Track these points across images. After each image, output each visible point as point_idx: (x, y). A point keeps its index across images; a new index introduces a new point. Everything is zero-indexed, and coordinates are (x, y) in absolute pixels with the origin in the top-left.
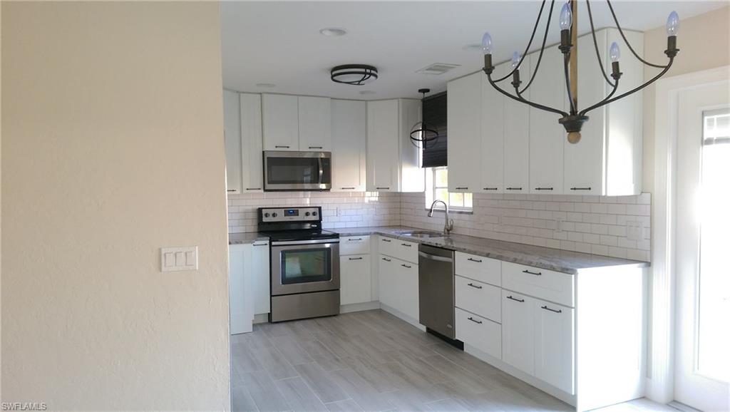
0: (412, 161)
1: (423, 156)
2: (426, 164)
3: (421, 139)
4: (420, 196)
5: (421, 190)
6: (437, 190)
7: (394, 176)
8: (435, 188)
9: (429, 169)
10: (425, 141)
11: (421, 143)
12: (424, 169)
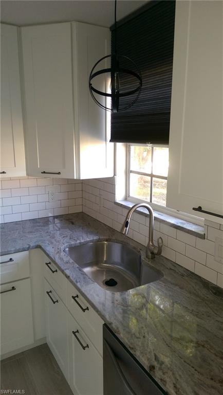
0: (95, 132)
1: (112, 123)
2: (116, 138)
3: (109, 91)
4: (107, 184)
5: (109, 174)
6: (131, 175)
7: (68, 155)
8: (128, 172)
9: (120, 146)
10: (115, 96)
11: (109, 99)
12: (112, 144)
